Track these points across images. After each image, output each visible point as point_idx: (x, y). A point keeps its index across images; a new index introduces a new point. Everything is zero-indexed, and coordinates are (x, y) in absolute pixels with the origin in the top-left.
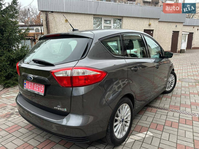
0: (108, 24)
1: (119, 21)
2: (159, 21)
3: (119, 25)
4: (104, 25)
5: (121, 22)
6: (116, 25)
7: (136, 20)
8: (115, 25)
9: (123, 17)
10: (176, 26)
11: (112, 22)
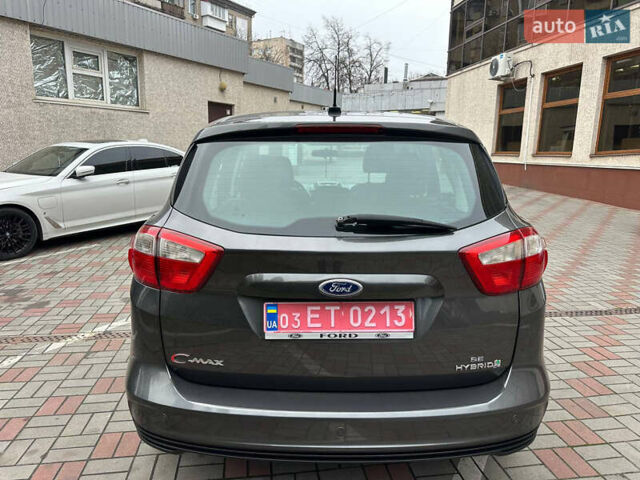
0: (86, 67)
1: (127, 64)
2: (245, 83)
3: (127, 78)
4: (75, 71)
5: (135, 66)
6: (119, 76)
7: (183, 69)
8: (116, 75)
9: (141, 51)
10: (275, 101)
11: (104, 62)
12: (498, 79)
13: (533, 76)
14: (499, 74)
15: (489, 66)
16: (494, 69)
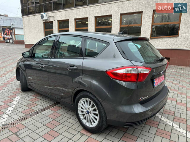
12: (43, 20)
13: (55, 21)
14: (44, 19)
15: (40, 15)
16: (42, 17)
